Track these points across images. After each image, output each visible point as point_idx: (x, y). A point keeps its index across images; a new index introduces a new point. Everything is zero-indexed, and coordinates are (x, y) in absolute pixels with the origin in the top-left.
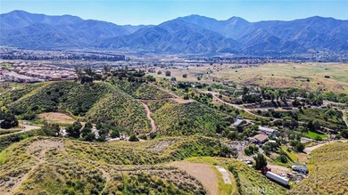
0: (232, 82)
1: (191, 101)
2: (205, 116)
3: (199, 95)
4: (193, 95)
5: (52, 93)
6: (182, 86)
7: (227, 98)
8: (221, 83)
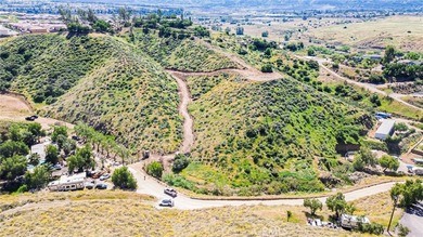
0: (340, 43)
1: (277, 75)
2: (309, 112)
3: (291, 64)
4: (279, 63)
5: (11, 57)
6: (259, 46)
7: (351, 71)
8: (323, 45)
